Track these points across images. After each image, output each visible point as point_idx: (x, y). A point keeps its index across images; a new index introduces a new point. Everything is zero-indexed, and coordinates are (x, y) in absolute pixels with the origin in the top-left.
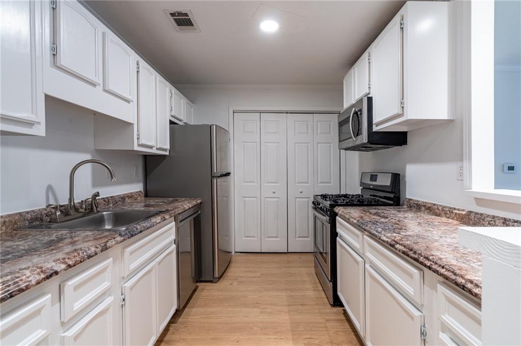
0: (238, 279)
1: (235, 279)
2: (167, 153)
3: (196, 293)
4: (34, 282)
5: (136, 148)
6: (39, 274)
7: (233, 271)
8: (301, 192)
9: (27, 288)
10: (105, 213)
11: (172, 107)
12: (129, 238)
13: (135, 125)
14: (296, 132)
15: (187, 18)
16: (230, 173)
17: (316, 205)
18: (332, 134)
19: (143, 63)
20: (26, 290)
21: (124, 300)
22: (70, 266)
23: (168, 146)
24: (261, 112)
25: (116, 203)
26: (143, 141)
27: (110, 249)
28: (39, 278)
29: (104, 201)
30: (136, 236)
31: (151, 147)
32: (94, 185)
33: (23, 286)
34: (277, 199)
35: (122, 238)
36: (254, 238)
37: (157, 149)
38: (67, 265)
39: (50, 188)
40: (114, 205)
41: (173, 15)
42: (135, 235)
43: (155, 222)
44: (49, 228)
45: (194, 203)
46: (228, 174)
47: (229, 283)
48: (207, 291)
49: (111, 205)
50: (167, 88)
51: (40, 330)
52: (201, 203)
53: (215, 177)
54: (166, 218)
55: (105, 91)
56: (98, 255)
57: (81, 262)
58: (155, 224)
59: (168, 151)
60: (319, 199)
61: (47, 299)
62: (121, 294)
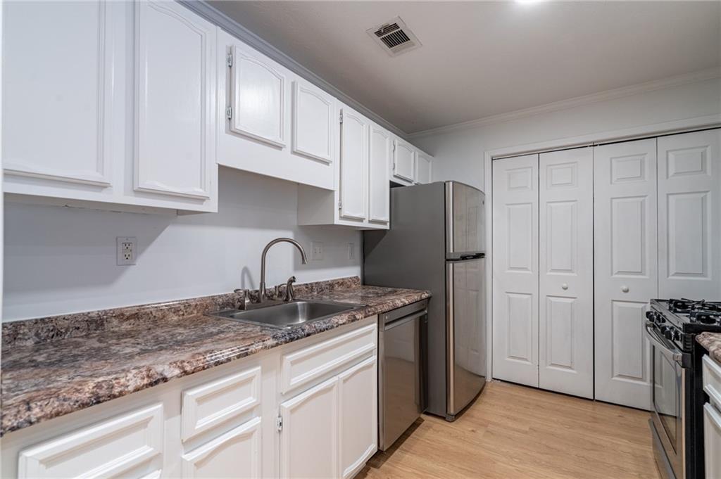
0: (486, 426)
1: (482, 425)
2: (387, 227)
3: (418, 430)
4: (131, 388)
5: (337, 221)
6: (143, 378)
7: (482, 410)
8: (626, 291)
9: (121, 394)
10: (299, 303)
11: (394, 164)
12: (286, 342)
13: (335, 192)
14: (614, 179)
15: (397, 30)
16: (483, 254)
17: (654, 321)
18: (709, 172)
19: (348, 111)
20: (118, 397)
21: (281, 424)
22: (186, 373)
23: (387, 218)
24: (539, 152)
25: (322, 290)
26: (346, 213)
27: (251, 356)
28: (140, 383)
29: (306, 288)
30: (299, 341)
31: (361, 220)
32: (296, 268)
33: (116, 391)
34: (573, 300)
35: (275, 342)
36: (527, 363)
37: (370, 222)
38: (182, 371)
39: (246, 270)
40: (318, 293)
41: (379, 33)
42: (297, 339)
43: (337, 323)
44: (232, 317)
45: (416, 297)
46: (480, 256)
47: (470, 429)
48: (434, 432)
49: (316, 293)
50: (388, 139)
51: (145, 447)
52: (429, 298)
53: (452, 260)
54: (357, 317)
55: (294, 153)
56: (232, 361)
57: (204, 368)
58: (335, 326)
59: (388, 224)
60: (664, 309)
61: (157, 409)
62: (278, 415)
